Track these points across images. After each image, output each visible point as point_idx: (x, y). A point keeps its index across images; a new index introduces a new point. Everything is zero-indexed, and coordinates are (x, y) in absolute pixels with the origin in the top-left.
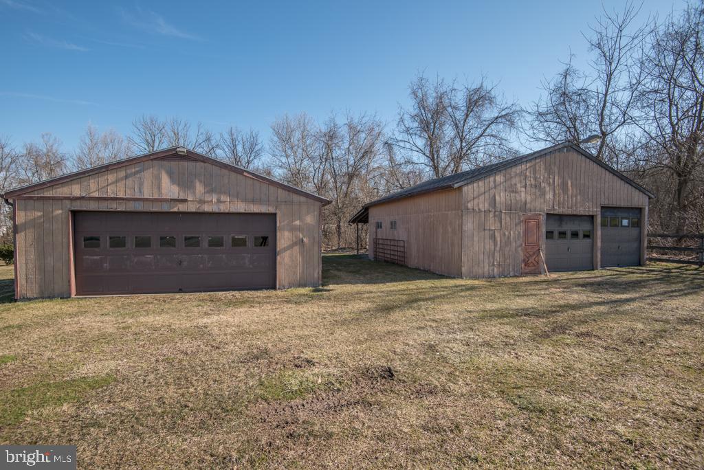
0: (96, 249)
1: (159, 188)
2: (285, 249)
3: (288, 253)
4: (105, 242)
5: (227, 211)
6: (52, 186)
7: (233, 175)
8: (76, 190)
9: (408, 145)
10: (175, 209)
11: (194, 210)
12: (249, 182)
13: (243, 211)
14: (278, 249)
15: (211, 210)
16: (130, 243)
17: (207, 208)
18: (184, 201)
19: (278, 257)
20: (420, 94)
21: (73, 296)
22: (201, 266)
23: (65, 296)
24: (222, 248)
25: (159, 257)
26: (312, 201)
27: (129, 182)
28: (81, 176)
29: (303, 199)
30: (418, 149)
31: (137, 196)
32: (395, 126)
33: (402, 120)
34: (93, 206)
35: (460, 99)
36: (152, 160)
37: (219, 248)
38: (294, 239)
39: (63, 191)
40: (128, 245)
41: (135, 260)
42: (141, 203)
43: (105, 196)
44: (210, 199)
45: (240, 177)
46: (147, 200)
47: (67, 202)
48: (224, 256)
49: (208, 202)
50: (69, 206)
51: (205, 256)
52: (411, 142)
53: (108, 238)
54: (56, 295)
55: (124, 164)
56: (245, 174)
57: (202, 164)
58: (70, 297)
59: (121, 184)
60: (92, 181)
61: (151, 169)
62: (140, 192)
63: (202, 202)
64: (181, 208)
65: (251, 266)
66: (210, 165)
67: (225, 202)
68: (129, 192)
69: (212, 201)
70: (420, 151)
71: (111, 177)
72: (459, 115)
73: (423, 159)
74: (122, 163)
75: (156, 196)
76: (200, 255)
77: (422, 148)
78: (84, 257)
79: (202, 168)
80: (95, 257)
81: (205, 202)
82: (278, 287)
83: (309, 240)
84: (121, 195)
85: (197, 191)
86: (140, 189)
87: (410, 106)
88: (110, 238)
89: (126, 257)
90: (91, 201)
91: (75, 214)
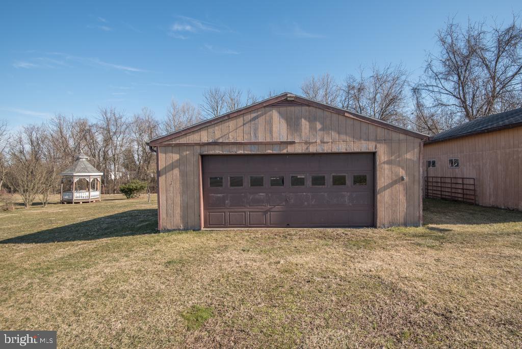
0: (220, 188)
1: (271, 132)
2: (385, 188)
3: (387, 192)
4: (227, 182)
5: (329, 151)
6: (186, 134)
7: (335, 116)
8: (204, 137)
9: (436, 89)
10: (285, 151)
11: (300, 151)
12: (350, 122)
13: (344, 151)
14: (378, 188)
15: (315, 151)
16: (247, 182)
17: (312, 149)
18: (293, 143)
19: (379, 197)
20: (449, 40)
21: (202, 229)
22: (306, 203)
23: (196, 229)
24: (323, 186)
25: (270, 195)
26: (410, 138)
27: (246, 128)
28: (208, 125)
29: (402, 137)
30: (447, 92)
31: (253, 140)
32: (423, 73)
33: (429, 66)
34: (218, 151)
35: (489, 42)
36: (265, 107)
37: (321, 186)
38: (394, 177)
39: (194, 138)
40: (245, 184)
41: (251, 198)
42: (257, 146)
43: (227, 141)
44: (314, 141)
45: (341, 117)
46: (261, 143)
47: (198, 147)
48: (326, 194)
49: (312, 143)
50: (199, 151)
51: (309, 194)
52: (440, 86)
53: (229, 178)
54: (189, 227)
55: (242, 113)
56: (346, 114)
57: (307, 108)
58: (200, 229)
59: (240, 131)
60: (217, 128)
61: (264, 116)
62: (256, 137)
63: (307, 143)
64: (290, 149)
65: (351, 204)
66: (314, 109)
67: (327, 142)
68: (246, 137)
69: (316, 142)
70: (450, 93)
71: (231, 124)
72: (489, 56)
73: (453, 101)
74: (240, 111)
75: (268, 140)
76: (304, 194)
77: (452, 90)
78: (210, 195)
79: (307, 111)
80: (219, 195)
81: (310, 143)
82: (378, 225)
83: (409, 179)
84: (240, 140)
85: (303, 134)
86: (255, 134)
87: (438, 53)
88: (231, 178)
89: (243, 194)
90: (216, 146)
91: (203, 157)
